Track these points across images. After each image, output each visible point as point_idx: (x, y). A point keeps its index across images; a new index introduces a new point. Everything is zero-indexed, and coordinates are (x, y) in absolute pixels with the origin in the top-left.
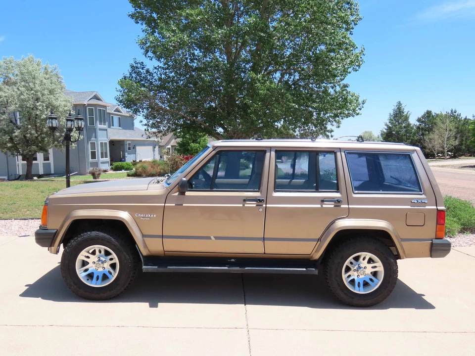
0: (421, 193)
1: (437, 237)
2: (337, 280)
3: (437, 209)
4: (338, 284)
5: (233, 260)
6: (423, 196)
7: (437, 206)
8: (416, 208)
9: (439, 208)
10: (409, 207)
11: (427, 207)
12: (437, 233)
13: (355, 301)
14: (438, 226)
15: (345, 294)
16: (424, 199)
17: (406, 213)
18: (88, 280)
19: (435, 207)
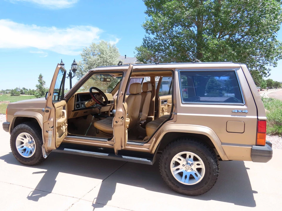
0: (242, 104)
1: (258, 144)
2: (166, 172)
3: (258, 119)
4: (166, 174)
5: (102, 149)
6: (245, 107)
7: (257, 116)
8: (236, 117)
9: (260, 118)
10: (230, 116)
11: (247, 117)
12: (258, 140)
13: (180, 190)
14: (259, 134)
15: (172, 183)
16: (245, 109)
17: (227, 121)
18: (22, 152)
19: (256, 117)
